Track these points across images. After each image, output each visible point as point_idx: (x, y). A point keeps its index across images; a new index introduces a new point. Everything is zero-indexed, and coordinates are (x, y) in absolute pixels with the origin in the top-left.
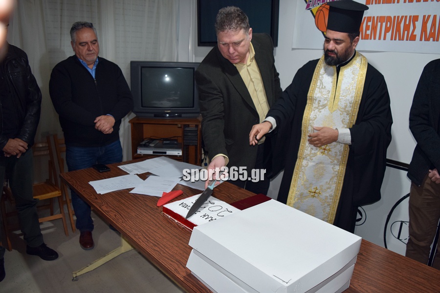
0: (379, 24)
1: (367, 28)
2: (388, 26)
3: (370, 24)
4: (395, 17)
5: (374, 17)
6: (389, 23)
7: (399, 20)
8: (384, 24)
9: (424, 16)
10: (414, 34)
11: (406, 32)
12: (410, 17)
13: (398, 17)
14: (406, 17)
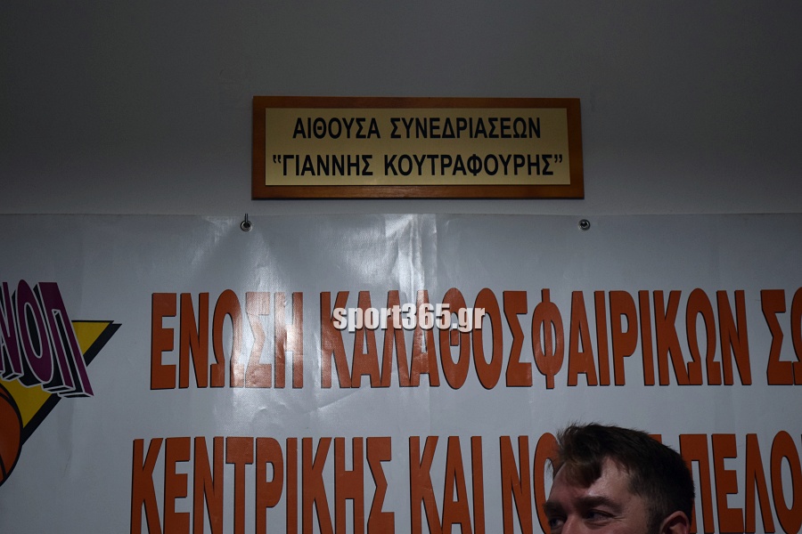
0: (229, 470)
1: (175, 486)
2: (269, 478)
3: (185, 468)
4: (291, 443)
5: (200, 442)
6: (269, 467)
7: (310, 454)
8: (250, 470)
9: (413, 442)
10: (385, 509)
11: (349, 504)
12: (357, 442)
13: (307, 442)
14: (340, 443)
